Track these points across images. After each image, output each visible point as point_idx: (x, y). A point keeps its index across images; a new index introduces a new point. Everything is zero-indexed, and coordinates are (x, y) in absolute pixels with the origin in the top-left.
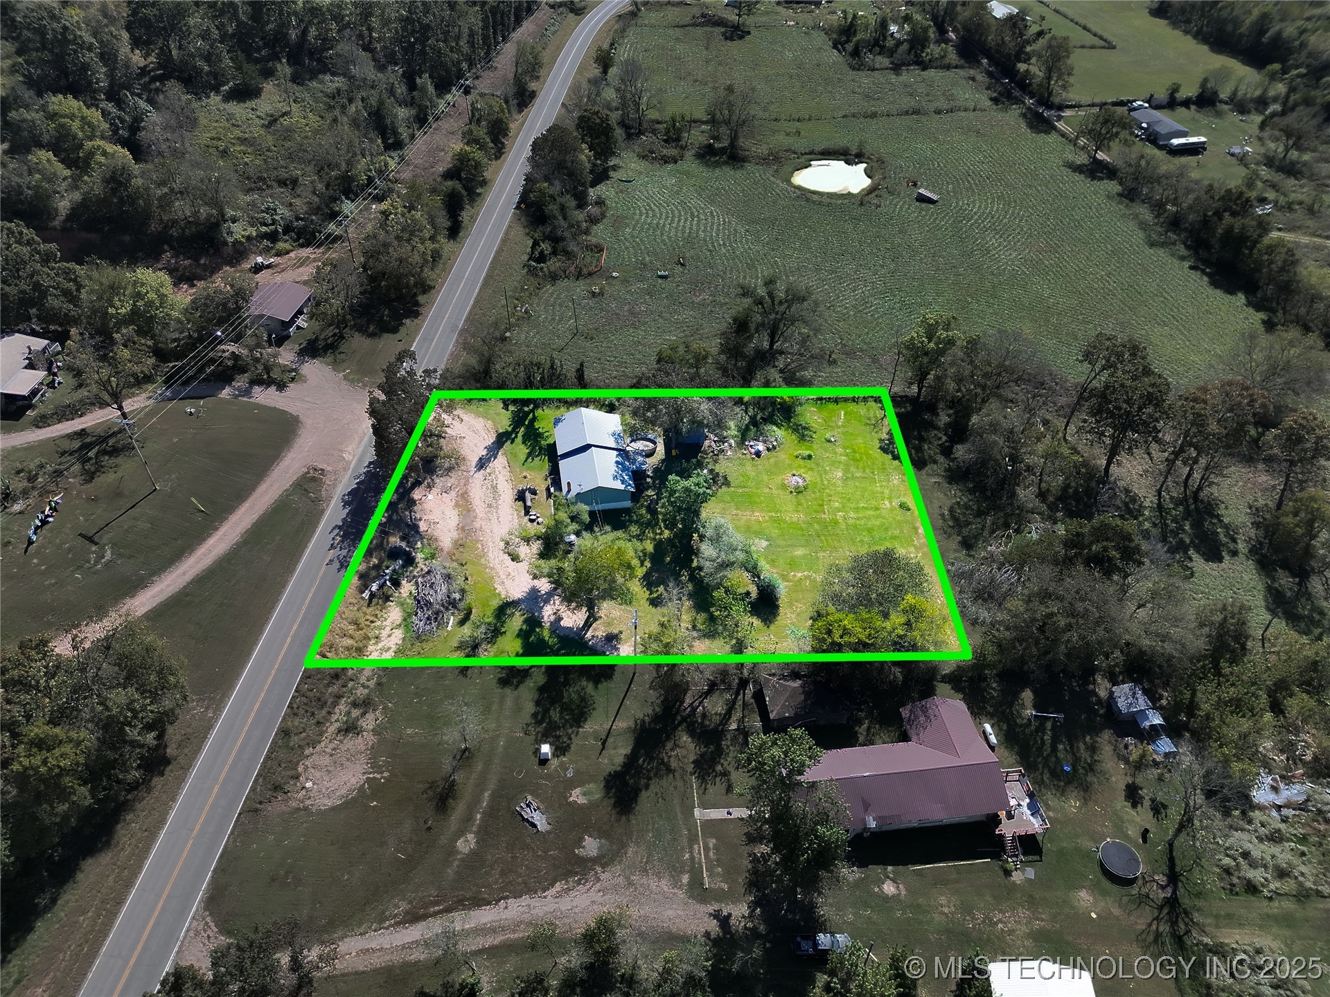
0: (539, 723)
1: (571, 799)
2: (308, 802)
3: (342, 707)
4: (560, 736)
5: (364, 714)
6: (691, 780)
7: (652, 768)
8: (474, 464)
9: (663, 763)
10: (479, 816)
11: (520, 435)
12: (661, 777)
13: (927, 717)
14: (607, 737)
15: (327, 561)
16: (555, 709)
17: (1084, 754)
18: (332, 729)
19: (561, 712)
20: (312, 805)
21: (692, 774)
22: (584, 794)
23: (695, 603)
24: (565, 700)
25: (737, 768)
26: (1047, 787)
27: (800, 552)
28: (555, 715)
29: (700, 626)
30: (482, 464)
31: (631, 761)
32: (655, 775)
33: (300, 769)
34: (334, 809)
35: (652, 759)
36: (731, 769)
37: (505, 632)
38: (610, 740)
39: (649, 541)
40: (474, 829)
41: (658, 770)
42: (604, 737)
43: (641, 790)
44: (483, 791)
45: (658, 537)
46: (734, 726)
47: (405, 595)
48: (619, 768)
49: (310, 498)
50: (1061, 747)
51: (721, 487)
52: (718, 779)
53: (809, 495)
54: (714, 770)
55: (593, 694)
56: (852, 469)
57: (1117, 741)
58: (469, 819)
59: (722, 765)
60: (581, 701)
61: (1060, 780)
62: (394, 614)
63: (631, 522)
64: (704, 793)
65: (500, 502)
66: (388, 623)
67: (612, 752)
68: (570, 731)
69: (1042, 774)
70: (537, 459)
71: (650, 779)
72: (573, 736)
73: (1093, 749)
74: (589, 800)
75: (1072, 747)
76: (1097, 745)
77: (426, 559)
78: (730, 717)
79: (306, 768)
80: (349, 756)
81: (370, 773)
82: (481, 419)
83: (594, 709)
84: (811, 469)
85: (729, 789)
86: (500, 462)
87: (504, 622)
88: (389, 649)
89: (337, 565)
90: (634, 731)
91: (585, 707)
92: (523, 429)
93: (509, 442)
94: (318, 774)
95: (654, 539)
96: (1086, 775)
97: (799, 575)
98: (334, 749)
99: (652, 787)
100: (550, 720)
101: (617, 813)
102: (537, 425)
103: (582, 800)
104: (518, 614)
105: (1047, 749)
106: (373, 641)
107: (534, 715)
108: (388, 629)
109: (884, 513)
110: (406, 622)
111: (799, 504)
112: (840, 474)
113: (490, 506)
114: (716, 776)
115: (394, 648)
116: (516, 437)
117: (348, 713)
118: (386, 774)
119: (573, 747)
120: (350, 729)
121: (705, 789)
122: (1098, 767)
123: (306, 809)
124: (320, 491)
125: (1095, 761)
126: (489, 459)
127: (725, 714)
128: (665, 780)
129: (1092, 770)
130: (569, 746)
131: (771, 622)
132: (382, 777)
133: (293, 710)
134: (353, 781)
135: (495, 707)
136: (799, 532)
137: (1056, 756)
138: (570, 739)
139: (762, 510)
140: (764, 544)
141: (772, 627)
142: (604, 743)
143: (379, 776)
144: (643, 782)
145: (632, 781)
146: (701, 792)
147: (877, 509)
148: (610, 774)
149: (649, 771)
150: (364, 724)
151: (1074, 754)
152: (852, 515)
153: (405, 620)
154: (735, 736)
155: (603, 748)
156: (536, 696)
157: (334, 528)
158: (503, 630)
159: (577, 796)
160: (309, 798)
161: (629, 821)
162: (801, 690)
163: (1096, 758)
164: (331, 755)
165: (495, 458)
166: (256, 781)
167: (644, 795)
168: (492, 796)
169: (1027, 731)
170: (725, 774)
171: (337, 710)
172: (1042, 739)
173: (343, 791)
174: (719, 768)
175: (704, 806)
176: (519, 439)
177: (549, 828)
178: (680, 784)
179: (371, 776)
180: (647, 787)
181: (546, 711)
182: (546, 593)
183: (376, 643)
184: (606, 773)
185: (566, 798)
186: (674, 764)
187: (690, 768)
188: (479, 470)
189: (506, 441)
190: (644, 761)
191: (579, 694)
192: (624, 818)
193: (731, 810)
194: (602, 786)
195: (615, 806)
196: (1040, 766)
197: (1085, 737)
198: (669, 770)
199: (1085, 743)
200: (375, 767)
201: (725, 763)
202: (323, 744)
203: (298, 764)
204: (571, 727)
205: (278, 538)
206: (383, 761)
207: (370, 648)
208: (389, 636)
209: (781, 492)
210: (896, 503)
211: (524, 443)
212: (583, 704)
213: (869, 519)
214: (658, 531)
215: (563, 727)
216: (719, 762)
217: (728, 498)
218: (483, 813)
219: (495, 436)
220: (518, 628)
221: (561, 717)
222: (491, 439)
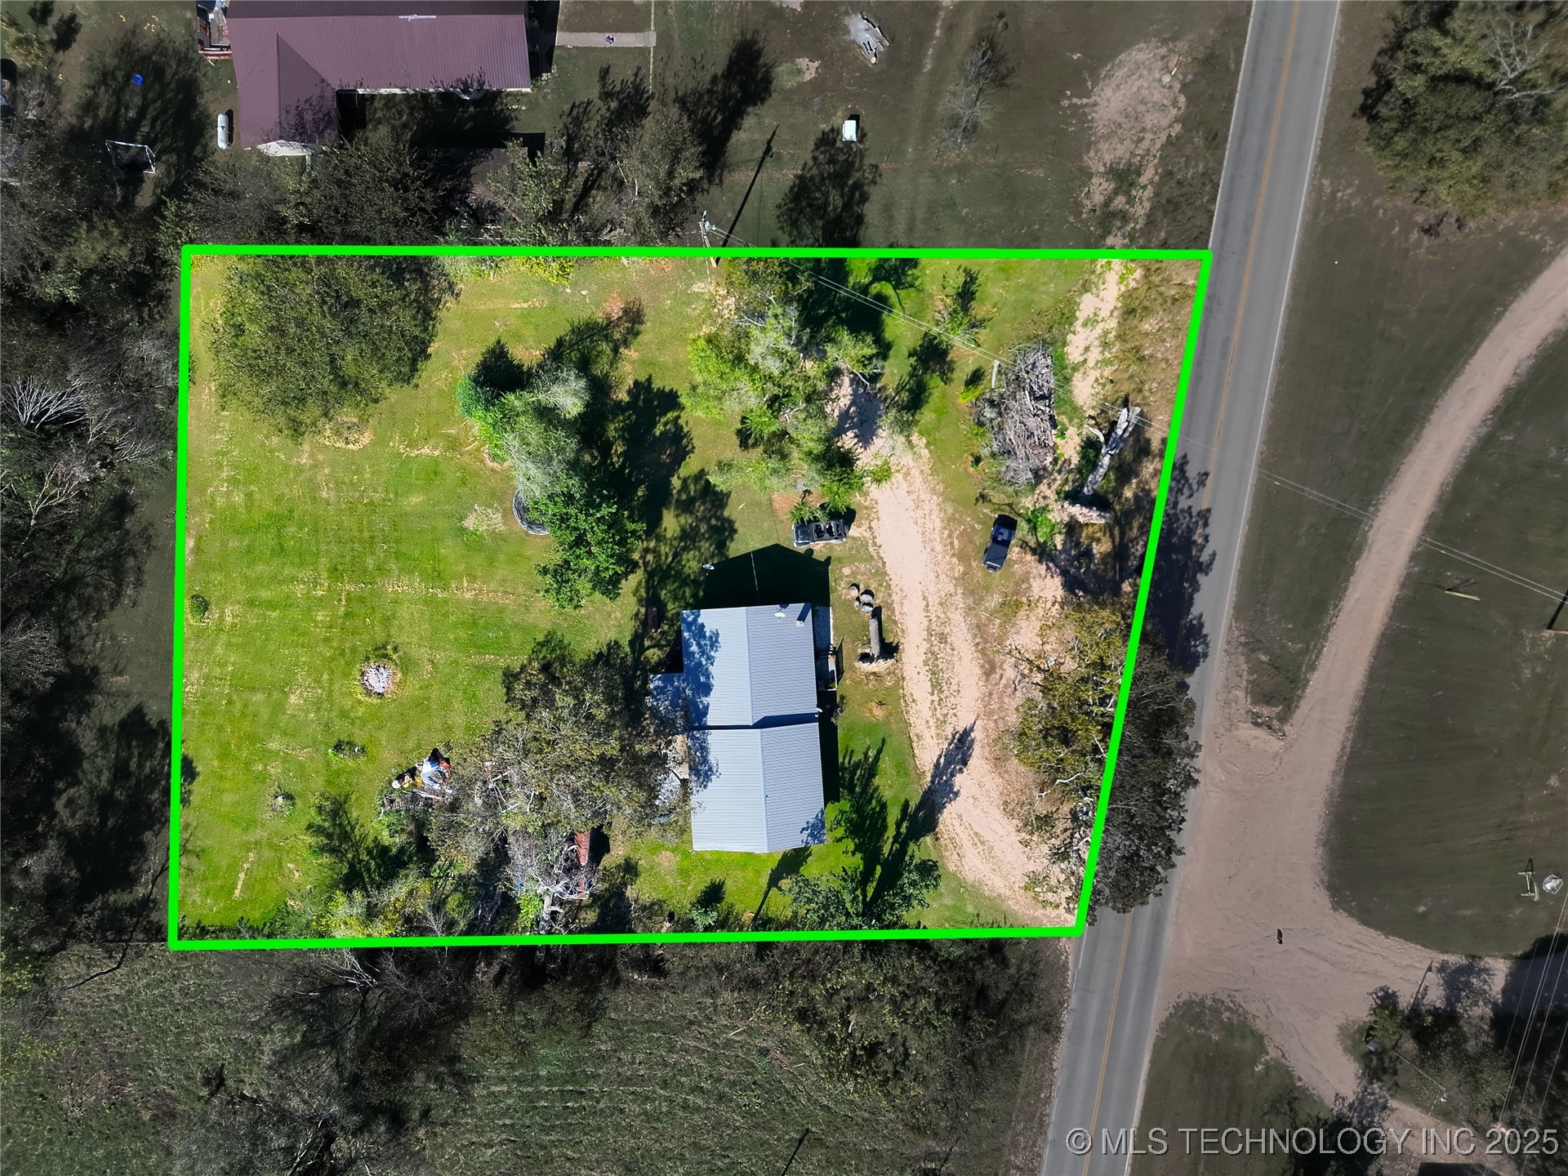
0: (858, 186)
1: (816, 64)
2: (1163, 51)
3: (1141, 210)
4: (829, 163)
5: (1107, 203)
6: (654, 87)
7: (705, 107)
8: (977, 750)
9: (690, 113)
10: (938, 33)
11: (891, 832)
12: (694, 92)
13: (300, 115)
14: (763, 159)
15: (1209, 482)
16: (835, 209)
17: (105, 98)
18: (1148, 175)
19: (826, 204)
20: (1157, 48)
21: (652, 96)
22: (800, 72)
23: (608, 395)
24: (820, 223)
25: (589, 103)
26: (176, 53)
27: (415, 500)
28: (836, 200)
29: (605, 347)
30: (960, 749)
31: (732, 121)
32: (701, 95)
33: (1182, 99)
34: (1128, 45)
35: (704, 120)
36: (598, 103)
37: (911, 355)
38: (759, 154)
39: (669, 535)
40: (942, 13)
41: (696, 104)
42: (768, 159)
43: (723, 75)
44: (933, 72)
45: (652, 544)
46: (583, 166)
47: (1072, 431)
48: (750, 109)
49: (1266, 652)
50: (131, 114)
51: (523, 668)
52: (618, 88)
53: (362, 643)
54: (620, 101)
55: (779, 232)
56: (265, 713)
57: (49, 116)
58: (950, 28)
59: (609, 109)
60: (796, 220)
61: (155, 63)
62: (1085, 391)
63: (696, 583)
64: (639, 68)
65: (925, 645)
66: (1094, 374)
67: (756, 136)
68: (815, 171)
69: (177, 72)
70: (858, 757)
71: (709, 91)
72: (811, 163)
73: (89, 107)
74: (793, 62)
75: (118, 110)
76: (80, 112)
77: (1045, 509)
78: (586, 182)
79: (1175, 103)
80: (1120, 131)
81: (1086, 105)
82: (970, 878)
83: (779, 207)
84: (344, 715)
85: (605, 73)
86: (928, 753)
87: (912, 376)
88: (1085, 325)
89: (1192, 472)
90: (724, 166)
91: (791, 210)
92: (886, 850)
93: (913, 805)
94: (1157, 97)
95: (659, 539)
96: (116, 68)
97: (426, 451)
98: (1141, 140)
99: (708, 78)
100: (842, 189)
101: (757, 43)
102: (857, 861)
103: (803, 62)
104: (891, 391)
105: (151, 112)
106: (1111, 336)
107: (864, 198)
108: (1091, 363)
109: (241, 593)
110: (1064, 373)
111: (387, 621)
112: (293, 699)
113: (943, 638)
114: (619, 93)
115: (1078, 325)
116: (898, 825)
117: (1131, 201)
118: (1066, 103)
119: (811, 146)
120: (1124, 177)
121: (636, 75)
122: (95, 77)
123: (1164, 42)
124: (1251, 672)
125: (93, 88)
126: (948, 763)
127: (591, 187)
128: (690, 87)
129: (104, 75)
130: (817, 147)
131: (493, 351)
132: (1069, 98)
133: (1210, 179)
134: (1108, 92)
135: (920, 213)
136: (404, 549)
137: (145, 98)
138: (815, 158)
139: (459, 604)
140: (470, 523)
141: (491, 342)
142: (769, 149)
143: (1075, 100)
144: (719, 87)
145: (734, 89)
146: (644, 71)
147: (251, 603)
148: (763, 100)
149: (710, 103)
150: (1105, 185)
151: (119, 101)
152: (299, 590)
153: (1067, 380)
154: (584, 151)
155: (769, 142)
156: (862, 232)
157: (1211, 562)
158: (913, 360)
159: (809, 68)
160: (1163, 58)
161: (743, 34)
162: (472, 179)
163: (90, 92)
164: (1144, 130)
165: (937, 765)
166: (1238, 63)
167: (719, 69)
168: (919, 66)
169: (168, 141)
170: (606, 95)
171: (1147, 205)
172: (153, 126)
173: (1120, 73)
174: (614, 105)
175: (643, 51)
176: (893, 815)
177: (847, 20)
178: (670, 81)
179: (1085, 101)
180: (714, 79)
181: (847, 206)
182: (845, 431)
183: (1106, 333)
184: (769, 102)
185: (823, 66)
186: (674, 111)
187: (653, 105)
188: (966, 733)
189: (919, 808)
190: (715, 118)
191: (799, 233)
192: (749, 37)
193: (608, 45)
194: (775, 82)
195: (759, 54)
196: (173, 86)
197: (92, 127)
198: (682, 102)
199: (95, 117)
200: (1081, 115)
201: (603, 111)
202: (1158, 145)
203: (1187, 107)
204: (812, 178)
205: (1302, 542)
206: (1071, 125)
207: (1113, 324)
208: (1087, 349)
209: (414, 652)
210: (214, 614)
211: (884, 806)
212: (794, 216)
213: (273, 579)
214: (650, 557)
215: (823, 179)
216: (612, 113)
217: (516, 639)
218: (932, 38)
219: (941, 827)
220: (891, 360)
221: (826, 195)
222: (948, 818)
